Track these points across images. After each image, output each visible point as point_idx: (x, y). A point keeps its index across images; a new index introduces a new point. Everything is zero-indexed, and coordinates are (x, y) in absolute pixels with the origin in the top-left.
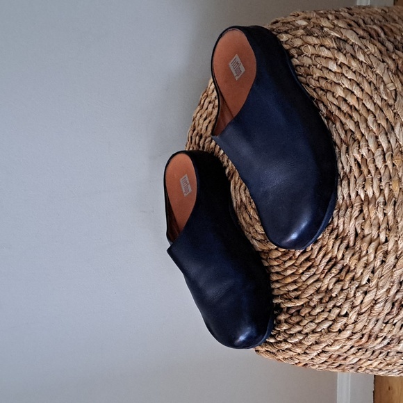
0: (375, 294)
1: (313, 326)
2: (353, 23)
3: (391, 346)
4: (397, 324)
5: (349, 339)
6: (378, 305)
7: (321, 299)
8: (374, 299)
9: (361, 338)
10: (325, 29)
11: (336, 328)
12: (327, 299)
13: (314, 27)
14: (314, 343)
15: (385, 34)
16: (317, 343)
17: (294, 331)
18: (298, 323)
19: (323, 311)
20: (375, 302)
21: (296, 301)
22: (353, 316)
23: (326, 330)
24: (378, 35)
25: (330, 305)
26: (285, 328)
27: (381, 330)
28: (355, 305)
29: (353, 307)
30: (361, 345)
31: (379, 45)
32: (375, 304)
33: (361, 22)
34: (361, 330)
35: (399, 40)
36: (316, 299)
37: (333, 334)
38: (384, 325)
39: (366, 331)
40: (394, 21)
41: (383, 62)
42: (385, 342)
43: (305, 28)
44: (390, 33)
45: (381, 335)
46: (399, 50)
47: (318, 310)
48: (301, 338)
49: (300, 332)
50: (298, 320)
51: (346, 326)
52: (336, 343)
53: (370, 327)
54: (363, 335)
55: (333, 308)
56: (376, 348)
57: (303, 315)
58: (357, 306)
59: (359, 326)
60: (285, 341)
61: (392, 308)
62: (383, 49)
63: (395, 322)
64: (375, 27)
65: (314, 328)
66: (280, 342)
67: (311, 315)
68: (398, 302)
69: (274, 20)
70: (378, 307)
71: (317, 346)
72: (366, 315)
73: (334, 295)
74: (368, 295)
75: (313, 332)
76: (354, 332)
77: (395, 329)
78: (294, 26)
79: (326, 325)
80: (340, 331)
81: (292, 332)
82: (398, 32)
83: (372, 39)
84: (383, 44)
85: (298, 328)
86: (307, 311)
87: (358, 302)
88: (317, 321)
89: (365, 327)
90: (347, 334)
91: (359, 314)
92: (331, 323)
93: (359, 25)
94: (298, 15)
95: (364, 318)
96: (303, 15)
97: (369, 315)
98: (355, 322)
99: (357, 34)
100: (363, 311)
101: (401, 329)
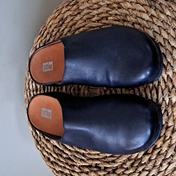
19: (134, 172)
21: (113, 163)
25: (140, 169)
29: (159, 172)
32: (174, 170)
47: (130, 171)
55: (142, 171)
57: (118, 173)
67: (125, 174)
74: (171, 165)
87: (163, 169)
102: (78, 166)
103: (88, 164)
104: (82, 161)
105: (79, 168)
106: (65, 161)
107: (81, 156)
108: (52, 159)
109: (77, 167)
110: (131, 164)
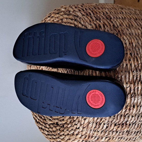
0: (88, 120)
1: (68, 132)
2: (81, 10)
3: (99, 140)
4: (99, 132)
5: (80, 138)
6: (90, 124)
7: (71, 121)
8: (88, 122)
9: (86, 137)
10: (71, 12)
11: (75, 133)
12: (73, 121)
13: (67, 11)
14: (68, 139)
15: (93, 14)
16: (69, 139)
17: (62, 134)
18: (63, 131)
19: (71, 126)
20: (89, 123)
21: (63, 121)
22: (81, 129)
23: (72, 134)
24: (90, 14)
25: (73, 124)
26: (59, 132)
27: (93, 134)
28: (81, 124)
29: (81, 125)
30: (86, 140)
31: (90, 18)
32: (89, 124)
33: (84, 9)
34: (85, 134)
35: (99, 16)
36: (69, 121)
37: (74, 136)
38: (94, 132)
39: (87, 134)
40: (99, 9)
41: (91, 25)
42: (96, 138)
43: (64, 12)
44: (95, 14)
45: (93, 136)
46: (98, 20)
47: (69, 126)
48: (64, 137)
49: (64, 134)
50: (63, 129)
51: (79, 132)
52: (76, 139)
53: (88, 133)
54: (86, 136)
55: (74, 125)
56: (93, 141)
57: (65, 127)
58: (82, 125)
59: (84, 133)
60: (59, 138)
61: (96, 125)
62: (91, 20)
63: (98, 131)
64: (89, 11)
65: (68, 133)
66: (57, 138)
67: (67, 127)
68: (99, 123)
69: (55, 9)
70: (90, 125)
71: (69, 140)
72: (86, 128)
73: (75, 119)
74: (86, 120)
75: (68, 134)
76: (82, 135)
77: (99, 133)
78: (60, 11)
79: (72, 132)
80: (77, 135)
81: (61, 134)
82: (99, 13)
83: (87, 16)
84: (91, 18)
85: (63, 133)
86: (66, 126)
87: (82, 123)
88: (69, 130)
89: (86, 133)
90: (80, 136)
91: (83, 128)
92: (74, 131)
93: (83, 10)
94: (63, 7)
95: (85, 129)
96: (64, 7)
97: (87, 128)
98: (82, 131)
99: (82, 14)
100: (84, 127)
101: (101, 133)
102: (49, 124)
103: (53, 123)
104: (50, 121)
105: (49, 125)
106: (43, 121)
107: (50, 118)
108: (38, 120)
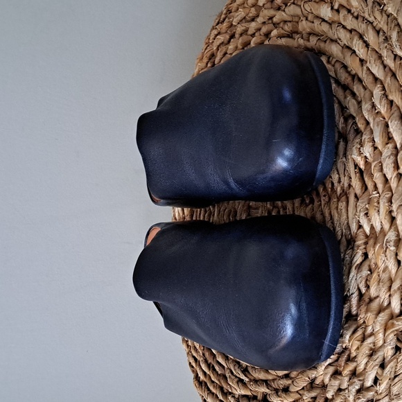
7: (314, 399)
21: (284, 394)
36: (307, 396)
73: (329, 396)
102: (237, 396)
103: (249, 393)
104: (240, 384)
105: (238, 399)
106: (219, 380)
107: (240, 372)
108: (202, 377)
109: (233, 397)
110: (312, 398)
